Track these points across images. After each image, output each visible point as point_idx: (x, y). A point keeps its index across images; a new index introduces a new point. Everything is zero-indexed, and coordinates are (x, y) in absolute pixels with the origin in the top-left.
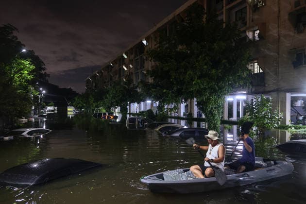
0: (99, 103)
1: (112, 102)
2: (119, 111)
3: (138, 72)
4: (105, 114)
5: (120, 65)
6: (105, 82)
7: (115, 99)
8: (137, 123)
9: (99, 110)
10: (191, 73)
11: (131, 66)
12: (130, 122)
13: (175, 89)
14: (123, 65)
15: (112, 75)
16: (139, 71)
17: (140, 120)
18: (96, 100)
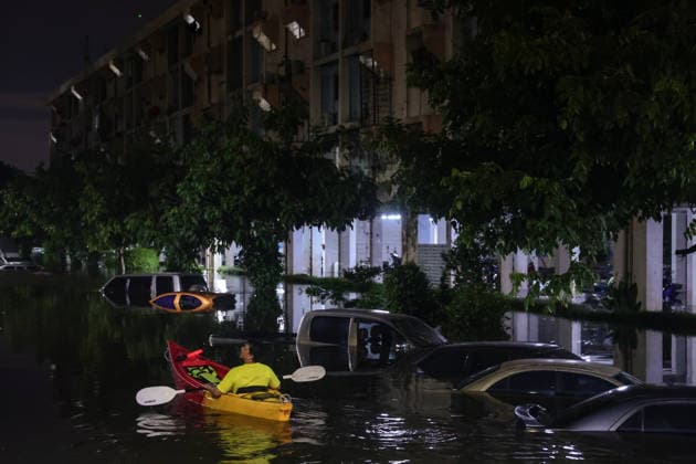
0: (130, 223)
1: (202, 222)
2: (230, 265)
3: (335, 62)
4: (164, 284)
5: (236, 26)
6: (155, 111)
7: (217, 203)
8: (353, 342)
9: (127, 254)
10: (677, 86)
11: (296, 30)
12: (313, 337)
13: (582, 169)
14: (250, 21)
15: (194, 76)
16: (338, 55)
17: (369, 327)
18: (117, 211)
